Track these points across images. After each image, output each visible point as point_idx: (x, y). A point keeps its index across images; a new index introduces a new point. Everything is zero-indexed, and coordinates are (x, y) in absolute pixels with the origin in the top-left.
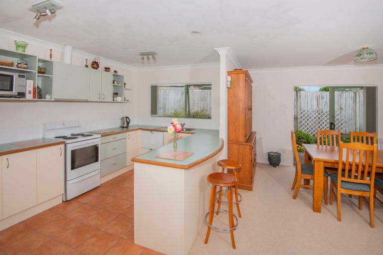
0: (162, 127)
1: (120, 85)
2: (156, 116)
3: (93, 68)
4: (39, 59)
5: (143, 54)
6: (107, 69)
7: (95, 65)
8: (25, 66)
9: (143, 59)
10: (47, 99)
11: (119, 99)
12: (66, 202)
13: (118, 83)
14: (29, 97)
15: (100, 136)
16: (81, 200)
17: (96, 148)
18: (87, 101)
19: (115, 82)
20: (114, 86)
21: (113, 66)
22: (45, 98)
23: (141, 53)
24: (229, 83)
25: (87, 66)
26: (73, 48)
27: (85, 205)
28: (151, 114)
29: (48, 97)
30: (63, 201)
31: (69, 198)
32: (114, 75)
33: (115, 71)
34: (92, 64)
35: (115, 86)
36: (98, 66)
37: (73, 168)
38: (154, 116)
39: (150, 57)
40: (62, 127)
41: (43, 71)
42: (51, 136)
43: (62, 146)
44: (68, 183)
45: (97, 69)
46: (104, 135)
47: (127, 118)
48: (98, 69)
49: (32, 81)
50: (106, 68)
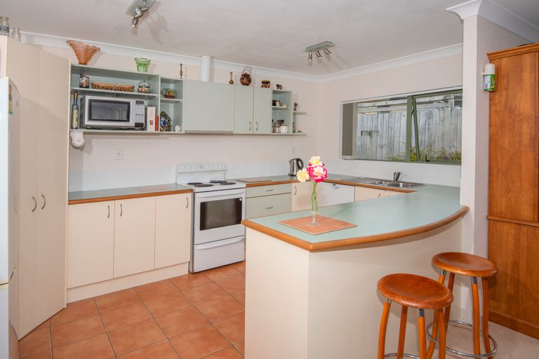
0: (359, 178)
1: (284, 106)
2: (350, 157)
3: (243, 84)
4: (161, 79)
5: (310, 50)
6: (266, 84)
7: (246, 80)
8: (147, 89)
9: (311, 58)
10: (177, 132)
11: (283, 129)
12: (193, 274)
13: (281, 105)
14: (151, 128)
15: (244, 185)
16: (212, 276)
17: (238, 203)
18: (230, 134)
19: (277, 103)
20: (273, 109)
21: (275, 77)
22: (174, 130)
23: (307, 48)
24: (488, 79)
25: (231, 82)
26: (212, 58)
27: (212, 284)
28: (343, 154)
29: (177, 128)
30: (189, 271)
31: (196, 270)
32: (274, 92)
33: (278, 86)
34: (242, 79)
35: (278, 109)
36: (249, 81)
37: (203, 227)
38: (347, 157)
39: (322, 52)
40: (199, 169)
41: (172, 94)
42: (183, 182)
43: (189, 195)
44: (196, 247)
45: (247, 85)
46: (251, 185)
47: (298, 160)
48: (250, 85)
49: (154, 108)
50: (263, 82)
